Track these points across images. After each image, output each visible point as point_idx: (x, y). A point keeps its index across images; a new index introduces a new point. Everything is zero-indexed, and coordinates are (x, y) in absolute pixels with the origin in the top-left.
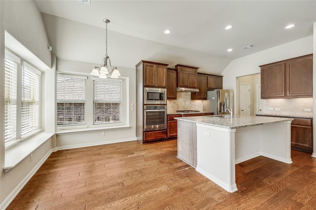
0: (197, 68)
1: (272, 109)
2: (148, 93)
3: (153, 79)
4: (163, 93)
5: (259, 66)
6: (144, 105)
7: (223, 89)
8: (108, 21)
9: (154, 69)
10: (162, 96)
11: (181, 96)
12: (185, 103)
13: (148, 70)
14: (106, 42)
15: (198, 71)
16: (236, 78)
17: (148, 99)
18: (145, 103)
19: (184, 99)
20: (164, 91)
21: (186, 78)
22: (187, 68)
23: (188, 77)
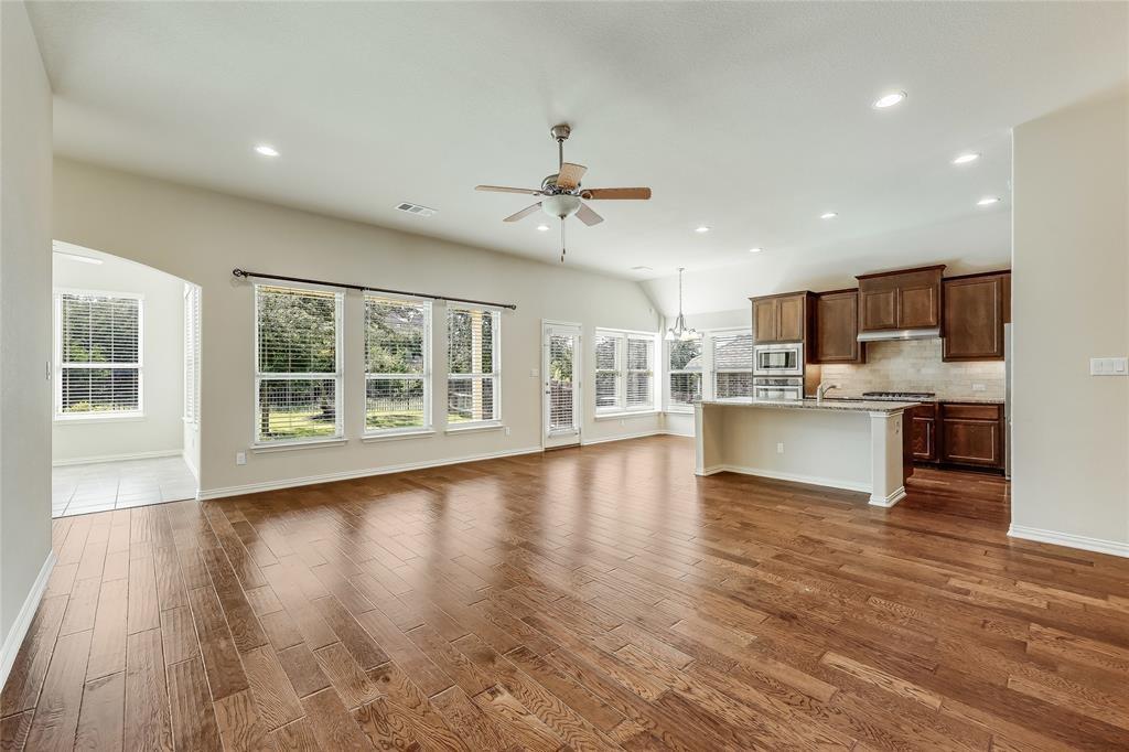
2: (761, 354)
3: (771, 328)
4: (794, 352)
6: (753, 376)
9: (774, 309)
10: (791, 358)
13: (761, 313)
17: (762, 367)
18: (756, 373)
20: (797, 349)
21: (888, 304)
22: (891, 277)
23: (895, 299)
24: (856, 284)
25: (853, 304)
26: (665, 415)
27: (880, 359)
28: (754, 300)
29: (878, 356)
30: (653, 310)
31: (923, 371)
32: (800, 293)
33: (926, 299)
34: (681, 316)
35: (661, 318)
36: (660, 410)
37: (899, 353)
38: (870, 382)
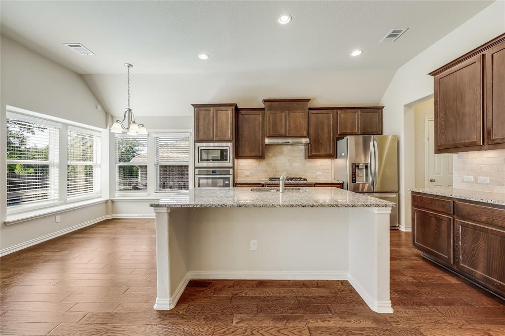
0: (308, 100)
1: (472, 178)
2: (201, 150)
3: (209, 129)
4: (227, 150)
5: (429, 74)
6: (195, 168)
7: (384, 134)
8: (130, 66)
9: (211, 115)
10: (225, 154)
11: (283, 152)
12: (291, 164)
13: (201, 118)
14: (129, 92)
15: (311, 105)
16: (403, 107)
17: (202, 160)
18: (197, 165)
19: (289, 158)
20: (229, 146)
21: (282, 120)
22: (283, 103)
23: (286, 118)
24: (262, 105)
25: (260, 119)
26: (113, 201)
27: (272, 157)
28: (195, 106)
29: (271, 155)
30: (100, 107)
31: (294, 164)
32: (231, 105)
33: (301, 120)
34: (130, 110)
35: (108, 117)
36: (107, 198)
37: (281, 153)
38: (266, 171)
